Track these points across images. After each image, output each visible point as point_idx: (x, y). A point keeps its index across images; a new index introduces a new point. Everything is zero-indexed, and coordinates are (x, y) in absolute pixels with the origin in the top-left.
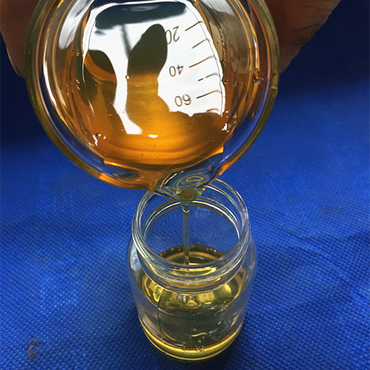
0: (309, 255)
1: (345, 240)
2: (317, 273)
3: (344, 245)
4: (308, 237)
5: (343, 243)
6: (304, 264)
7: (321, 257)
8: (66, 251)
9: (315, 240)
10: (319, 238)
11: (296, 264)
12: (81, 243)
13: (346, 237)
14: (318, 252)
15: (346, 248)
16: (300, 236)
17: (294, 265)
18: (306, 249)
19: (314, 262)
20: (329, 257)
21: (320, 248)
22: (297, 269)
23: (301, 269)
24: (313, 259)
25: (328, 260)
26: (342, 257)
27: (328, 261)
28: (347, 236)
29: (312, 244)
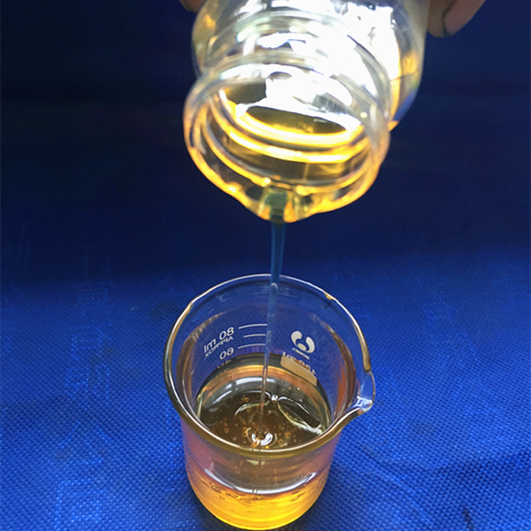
0: (388, 488)
1: (434, 473)
2: (395, 513)
3: (433, 479)
4: (390, 463)
5: (432, 476)
6: (381, 500)
7: (402, 492)
8: (94, 447)
9: (398, 469)
10: (404, 466)
11: (371, 499)
12: (113, 439)
13: (436, 469)
14: (400, 485)
15: (434, 484)
16: (381, 461)
17: (368, 499)
18: (386, 480)
19: (394, 497)
20: (412, 492)
21: (402, 480)
22: (372, 505)
23: (376, 505)
24: (393, 494)
25: (410, 497)
26: (428, 495)
27: (410, 499)
28: (438, 467)
29: (394, 474)
